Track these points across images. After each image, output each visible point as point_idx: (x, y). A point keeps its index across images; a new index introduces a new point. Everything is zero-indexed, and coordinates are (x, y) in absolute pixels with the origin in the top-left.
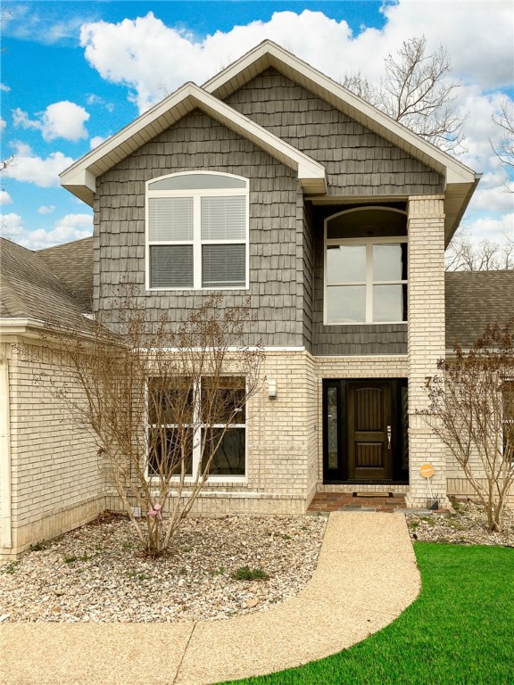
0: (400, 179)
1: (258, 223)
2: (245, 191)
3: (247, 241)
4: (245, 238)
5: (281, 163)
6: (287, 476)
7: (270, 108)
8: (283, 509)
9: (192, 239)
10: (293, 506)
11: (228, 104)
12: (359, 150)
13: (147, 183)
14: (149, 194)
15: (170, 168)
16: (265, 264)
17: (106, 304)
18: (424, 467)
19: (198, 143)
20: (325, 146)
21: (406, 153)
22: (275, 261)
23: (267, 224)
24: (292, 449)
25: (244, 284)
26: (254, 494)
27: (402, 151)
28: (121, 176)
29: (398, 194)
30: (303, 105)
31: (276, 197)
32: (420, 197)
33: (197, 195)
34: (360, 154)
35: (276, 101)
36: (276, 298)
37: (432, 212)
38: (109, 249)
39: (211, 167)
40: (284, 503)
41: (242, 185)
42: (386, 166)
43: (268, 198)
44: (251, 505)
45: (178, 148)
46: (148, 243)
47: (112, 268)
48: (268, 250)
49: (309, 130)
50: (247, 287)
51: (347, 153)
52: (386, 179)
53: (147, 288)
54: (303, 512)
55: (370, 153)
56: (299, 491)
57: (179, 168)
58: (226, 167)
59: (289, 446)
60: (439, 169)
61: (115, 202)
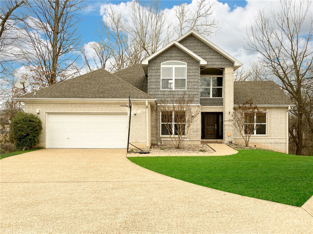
0: (223, 63)
1: (189, 74)
2: (186, 66)
3: (186, 78)
4: (185, 77)
5: (195, 59)
6: (197, 135)
7: (191, 45)
8: (195, 143)
9: (172, 77)
10: (198, 142)
11: (180, 43)
12: (213, 56)
13: (161, 63)
14: (162, 66)
15: (167, 60)
16: (190, 84)
17: (151, 93)
18: (228, 134)
19: (174, 53)
20: (205, 55)
21: (225, 57)
22: (193, 83)
23: (191, 74)
24: (197, 129)
25: (185, 89)
26: (188, 140)
27: (224, 56)
28: (155, 61)
29: (223, 67)
30: (199, 44)
31: (193, 67)
32: (228, 68)
33: (174, 67)
34: (213, 57)
35: (192, 43)
36: (193, 92)
37: (231, 72)
38: (152, 79)
39: (177, 60)
40: (195, 142)
41: (185, 64)
42: (220, 60)
43: (191, 68)
44: (187, 142)
45: (169, 55)
46: (161, 78)
47: (152, 84)
48: (192, 80)
49: (201, 51)
50: (186, 89)
51: (210, 57)
52: (220, 63)
53: (161, 89)
54: (200, 144)
55: (216, 57)
56: (199, 139)
57: (169, 60)
58: (181, 60)
59: (196, 128)
60: (233, 61)
61: (153, 68)
